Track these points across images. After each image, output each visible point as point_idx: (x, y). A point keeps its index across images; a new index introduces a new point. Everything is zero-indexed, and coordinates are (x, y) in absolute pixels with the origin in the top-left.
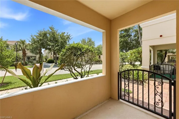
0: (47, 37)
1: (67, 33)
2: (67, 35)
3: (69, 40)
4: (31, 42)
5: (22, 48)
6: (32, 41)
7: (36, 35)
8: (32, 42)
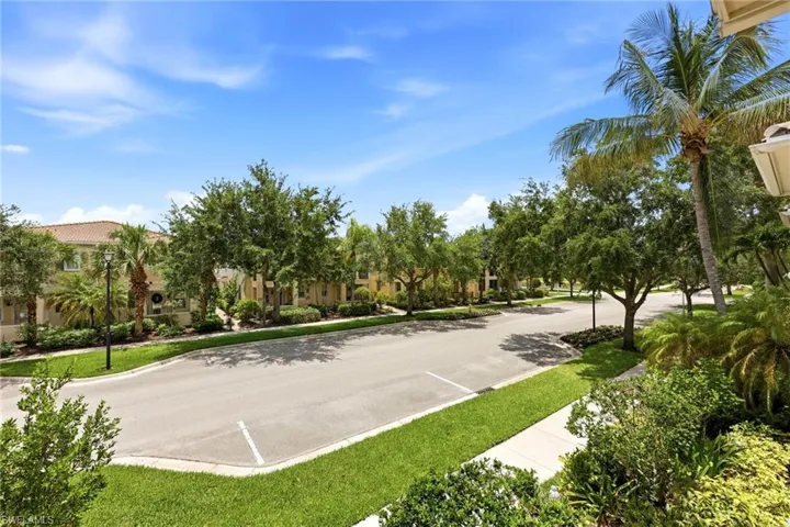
0: (239, 218)
1: (329, 193)
2: (326, 202)
3: (337, 222)
4: (169, 232)
5: (129, 265)
6: (174, 231)
7: (190, 206)
8: (175, 234)
